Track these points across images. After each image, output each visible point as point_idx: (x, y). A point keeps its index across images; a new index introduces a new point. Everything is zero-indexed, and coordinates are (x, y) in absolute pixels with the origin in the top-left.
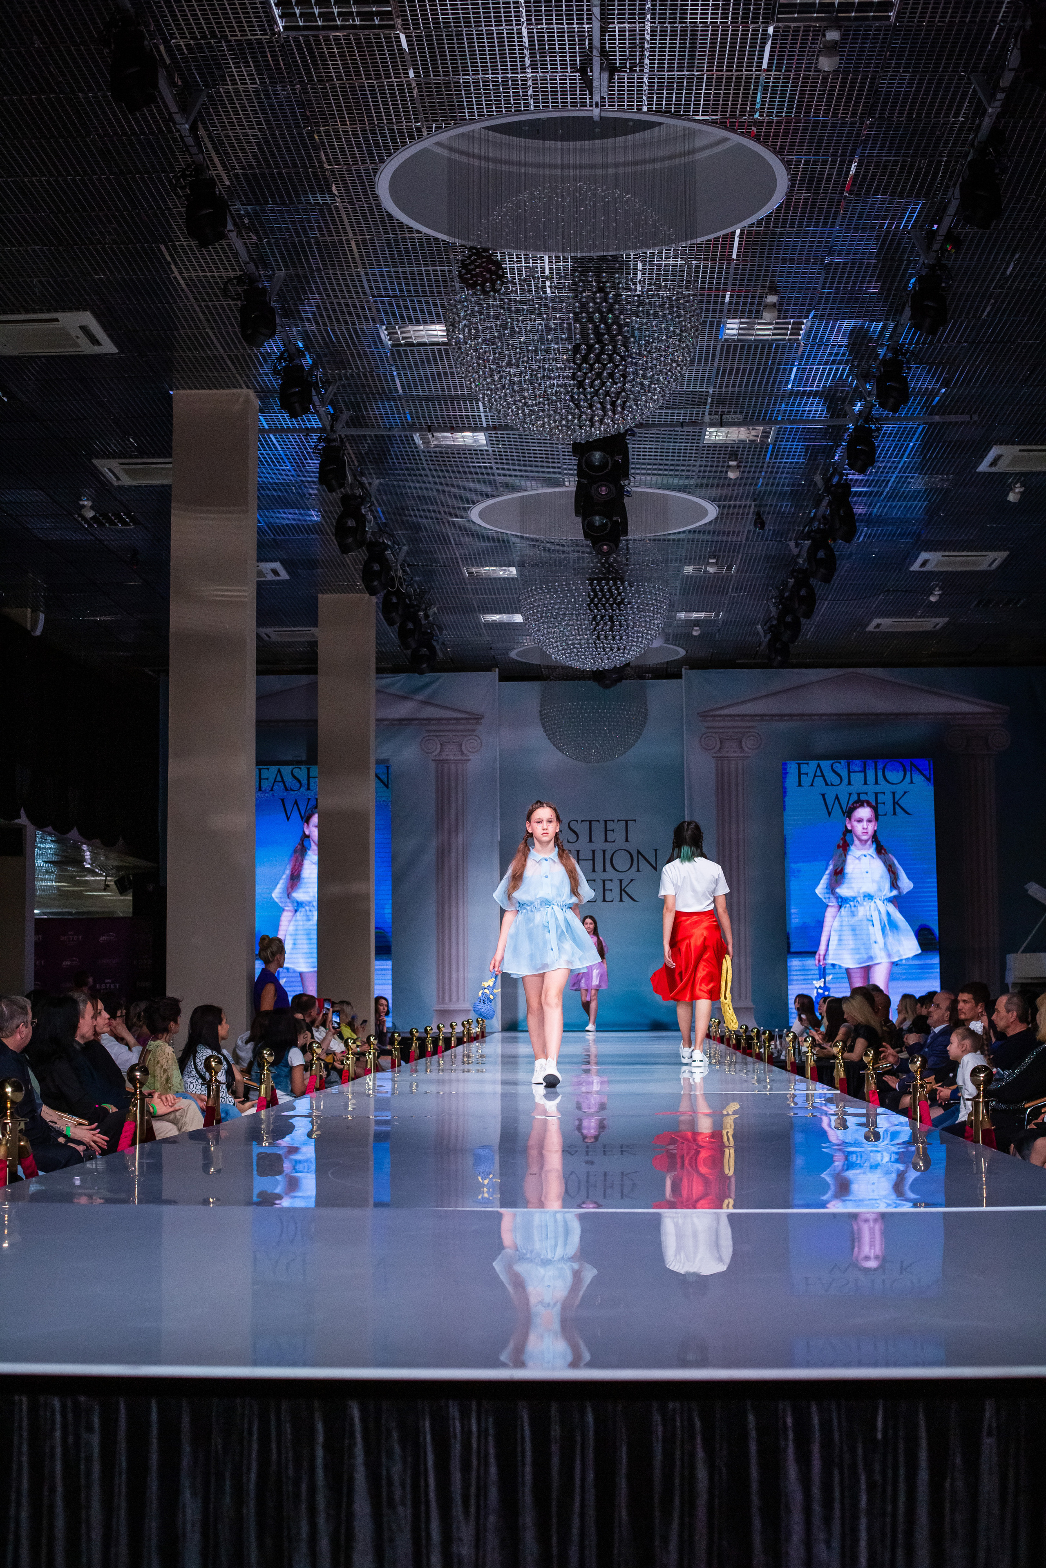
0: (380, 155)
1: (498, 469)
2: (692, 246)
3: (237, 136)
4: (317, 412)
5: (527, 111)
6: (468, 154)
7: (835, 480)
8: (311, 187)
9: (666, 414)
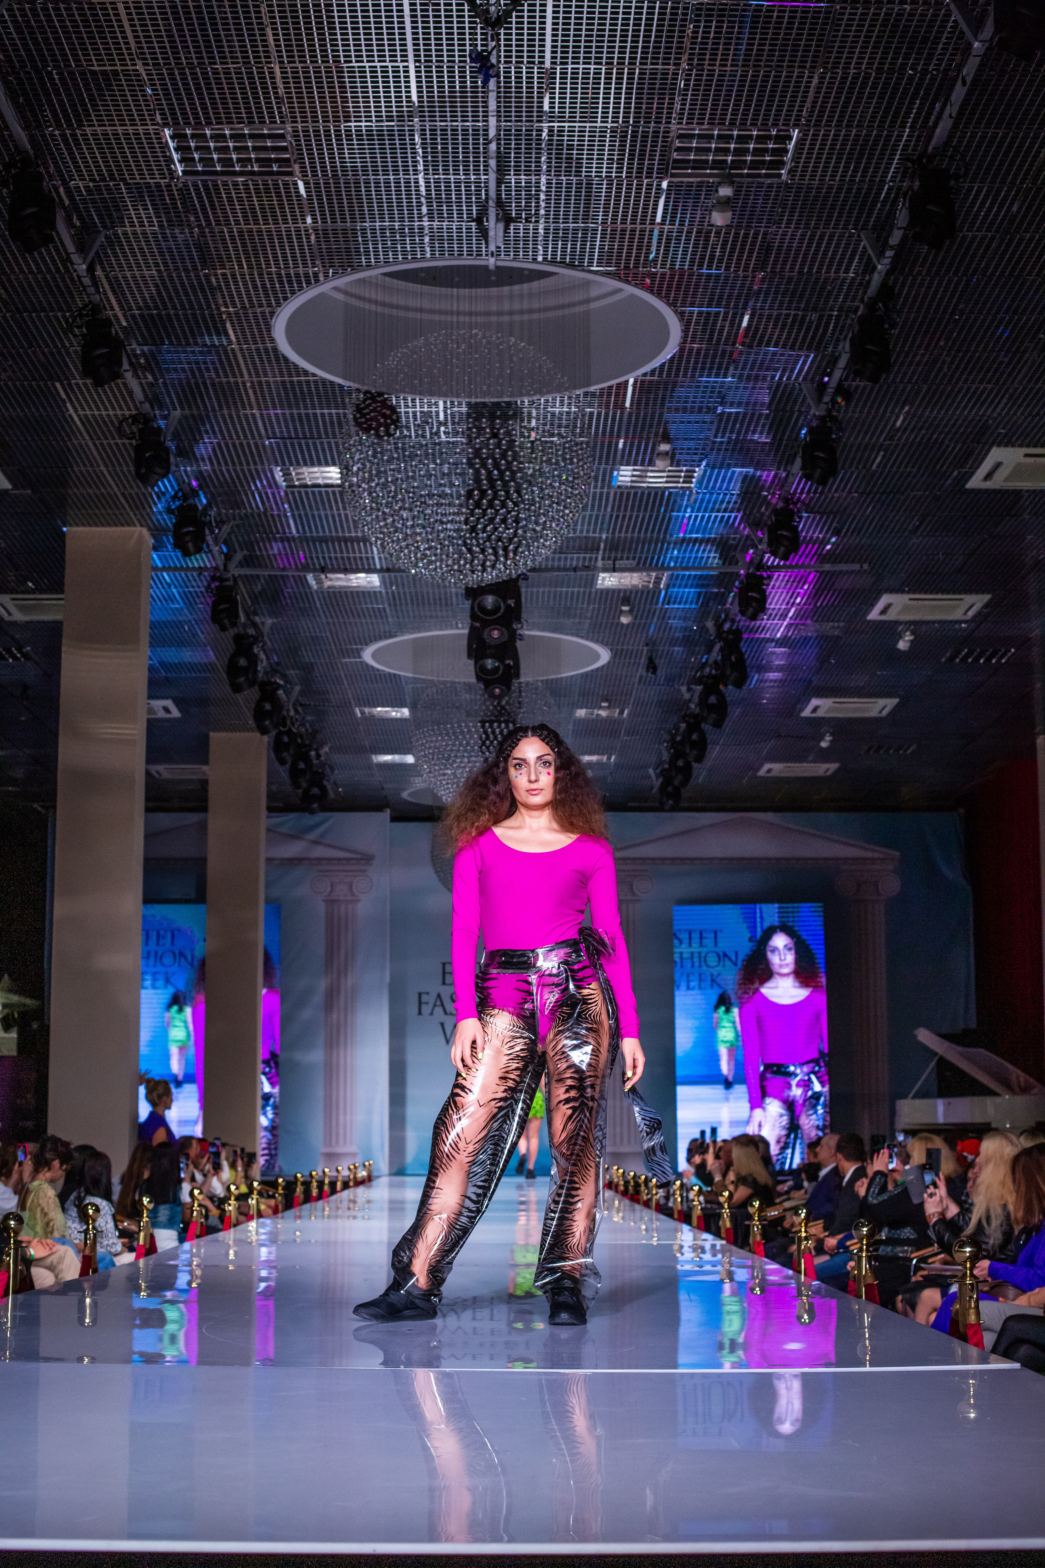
0: (277, 299)
1: (391, 610)
2: (586, 394)
3: (134, 277)
4: (211, 551)
5: (423, 259)
6: (364, 299)
7: (727, 626)
8: (208, 329)
9: (559, 559)
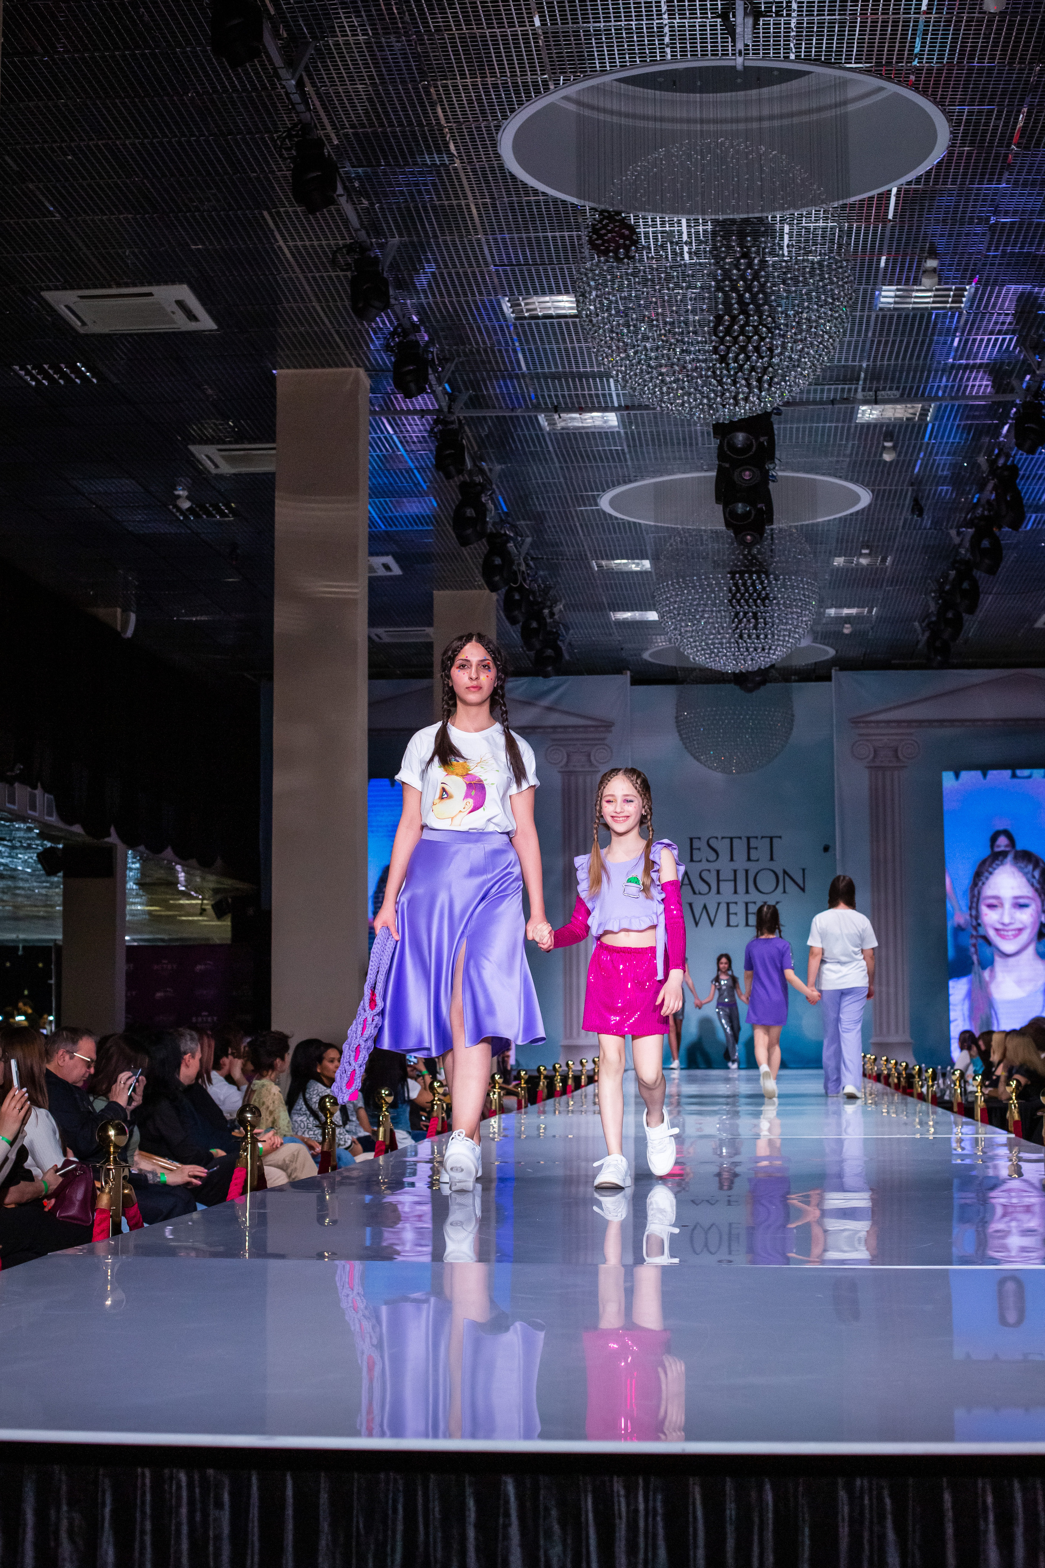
0: (503, 111)
1: (630, 452)
2: (843, 207)
3: (346, 92)
4: (433, 392)
6: (598, 109)
7: (1001, 462)
8: (428, 147)
9: (815, 391)
